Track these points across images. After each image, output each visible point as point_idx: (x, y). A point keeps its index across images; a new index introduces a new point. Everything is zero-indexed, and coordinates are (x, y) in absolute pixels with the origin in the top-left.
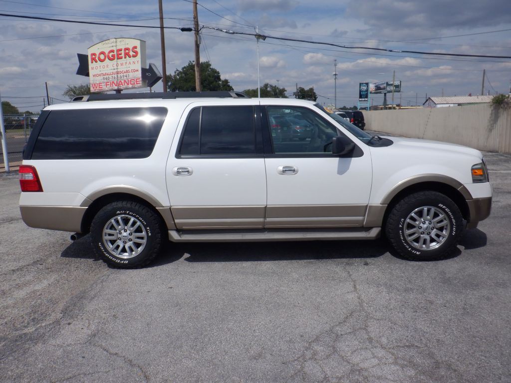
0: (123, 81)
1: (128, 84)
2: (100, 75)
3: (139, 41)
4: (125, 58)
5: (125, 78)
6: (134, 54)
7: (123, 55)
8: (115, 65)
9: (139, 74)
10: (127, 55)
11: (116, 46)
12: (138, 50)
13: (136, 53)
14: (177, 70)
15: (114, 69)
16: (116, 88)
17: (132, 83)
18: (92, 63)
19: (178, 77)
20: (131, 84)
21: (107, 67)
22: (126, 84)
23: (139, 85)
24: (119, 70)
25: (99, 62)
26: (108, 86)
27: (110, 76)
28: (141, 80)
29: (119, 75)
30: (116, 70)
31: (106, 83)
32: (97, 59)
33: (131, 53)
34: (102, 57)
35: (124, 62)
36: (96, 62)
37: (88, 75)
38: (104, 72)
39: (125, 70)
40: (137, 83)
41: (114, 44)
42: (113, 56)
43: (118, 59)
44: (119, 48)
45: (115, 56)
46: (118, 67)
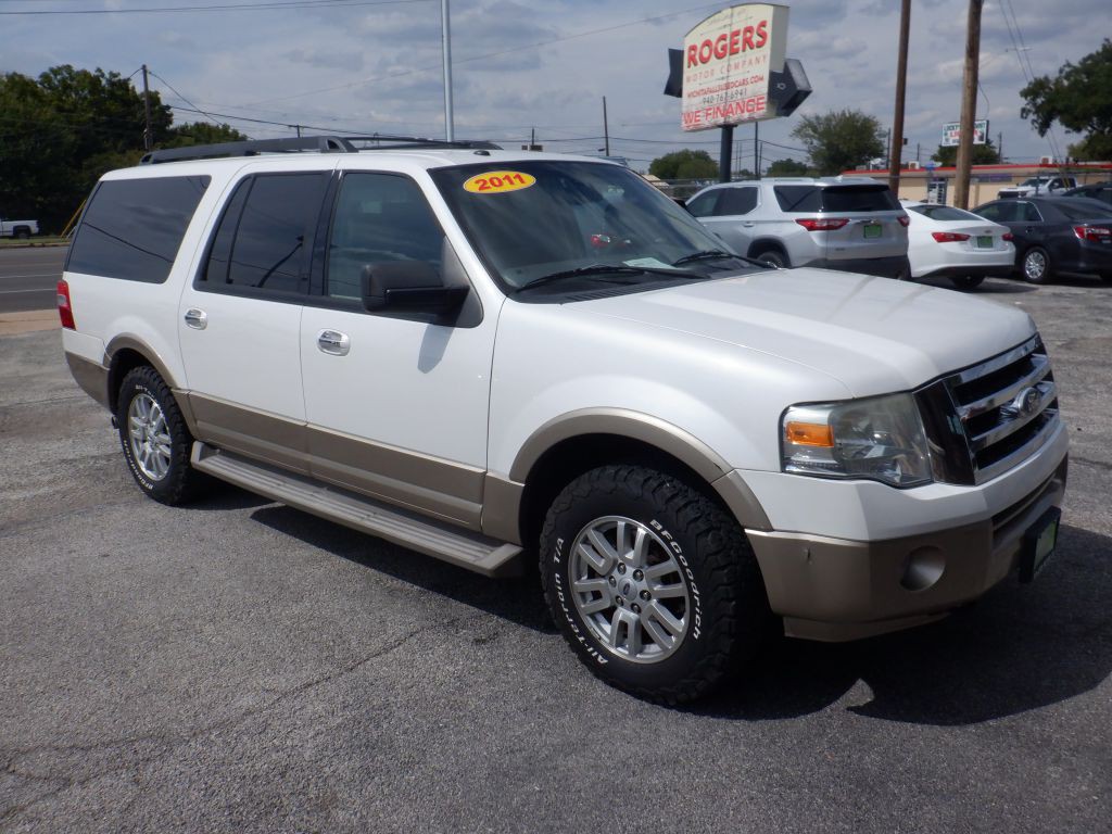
0: (734, 106)
1: (743, 112)
2: (698, 94)
3: (772, 8)
4: (744, 50)
5: (739, 96)
6: (761, 39)
7: (740, 45)
8: (725, 70)
9: (763, 88)
10: (748, 42)
11: (730, 25)
12: (768, 30)
13: (763, 35)
14: (1069, 65)
15: (723, 78)
16: (721, 120)
17: (750, 108)
18: (689, 67)
19: (1066, 83)
20: (748, 111)
21: (712, 74)
22: (739, 112)
23: (761, 112)
24: (732, 80)
25: (699, 63)
26: (710, 117)
27: (715, 95)
28: (765, 100)
29: (729, 91)
30: (725, 82)
31: (708, 110)
32: (697, 57)
33: (756, 39)
34: (706, 51)
35: (741, 60)
36: (696, 64)
37: (679, 95)
38: (705, 87)
39: (740, 78)
40: (758, 109)
41: (727, 21)
42: (724, 48)
43: (731, 54)
44: (735, 29)
45: (727, 48)
46: (731, 73)
